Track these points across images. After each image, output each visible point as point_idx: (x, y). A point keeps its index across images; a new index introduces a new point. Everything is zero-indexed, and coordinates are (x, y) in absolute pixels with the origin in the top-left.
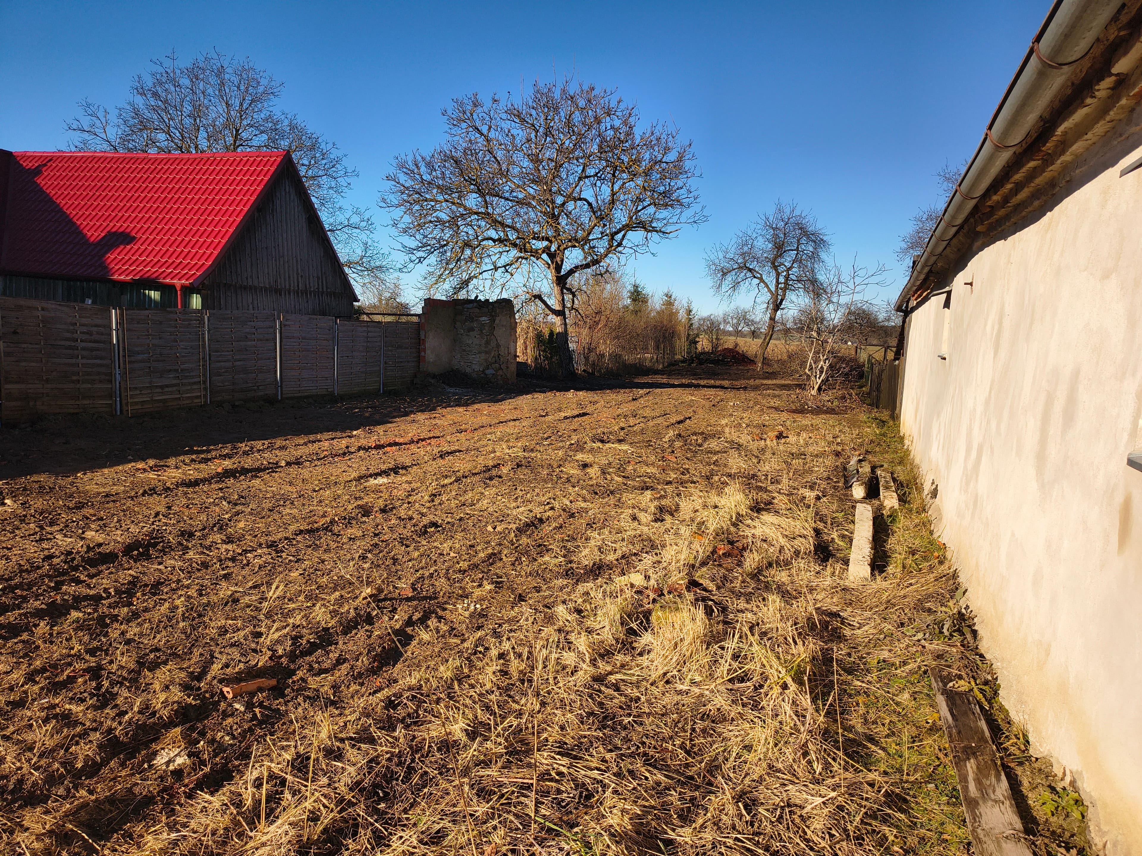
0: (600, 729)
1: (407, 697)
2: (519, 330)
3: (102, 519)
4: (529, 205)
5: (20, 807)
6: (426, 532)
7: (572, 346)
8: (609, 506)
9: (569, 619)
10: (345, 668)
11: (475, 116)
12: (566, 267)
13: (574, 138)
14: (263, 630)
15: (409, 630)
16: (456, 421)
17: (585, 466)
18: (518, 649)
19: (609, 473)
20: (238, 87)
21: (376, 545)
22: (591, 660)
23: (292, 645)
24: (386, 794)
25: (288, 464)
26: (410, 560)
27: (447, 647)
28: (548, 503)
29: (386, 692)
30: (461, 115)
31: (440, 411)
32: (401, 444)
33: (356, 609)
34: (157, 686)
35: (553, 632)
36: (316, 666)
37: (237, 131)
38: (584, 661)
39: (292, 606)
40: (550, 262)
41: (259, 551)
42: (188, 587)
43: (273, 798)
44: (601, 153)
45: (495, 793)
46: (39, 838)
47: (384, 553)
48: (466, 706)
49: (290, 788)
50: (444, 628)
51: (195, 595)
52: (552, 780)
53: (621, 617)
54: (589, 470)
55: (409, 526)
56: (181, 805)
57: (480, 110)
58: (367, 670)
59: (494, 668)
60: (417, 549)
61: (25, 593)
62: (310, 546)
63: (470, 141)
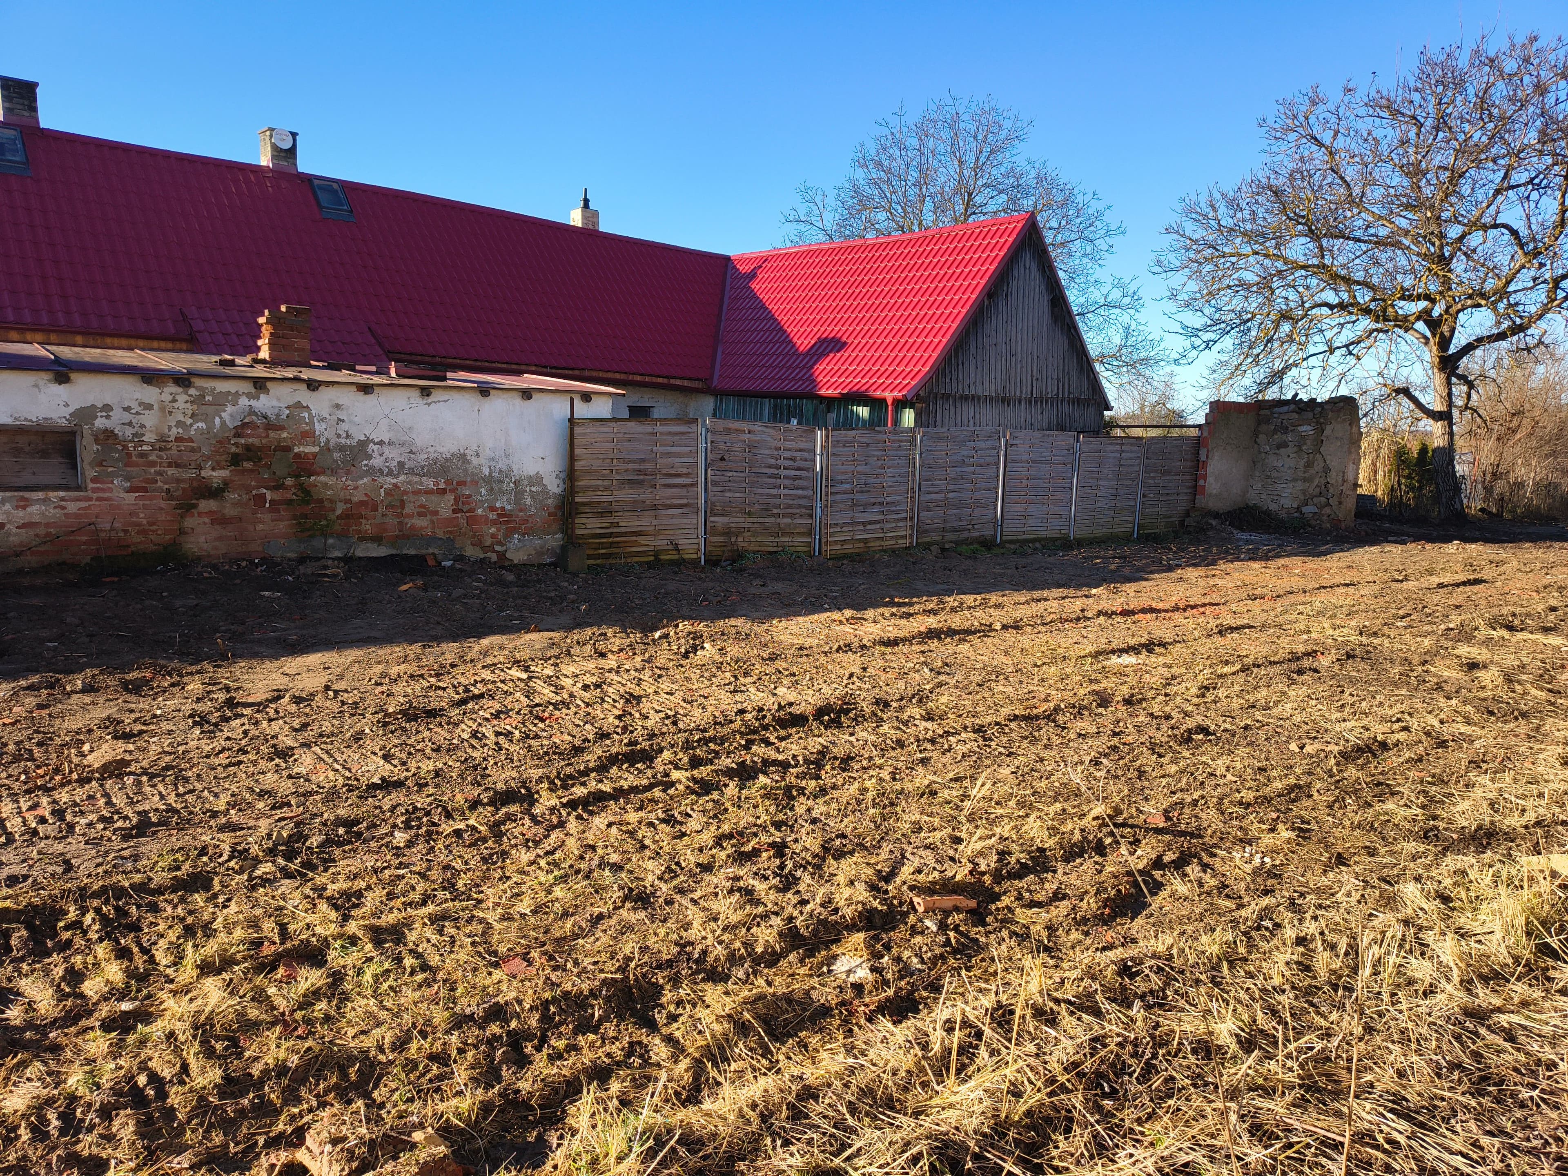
0: (1472, 1094)
1: (1151, 967)
2: (1364, 445)
3: (794, 675)
4: (1398, 245)
5: (703, 980)
6: (1190, 740)
7: (1461, 469)
8: (1516, 736)
9: (1426, 907)
10: (1064, 906)
11: (1312, 120)
12: (1460, 340)
13: (1491, 126)
14: (963, 835)
15: (1157, 874)
16: (1247, 581)
17: (1473, 666)
18: (1330, 937)
19: (1519, 682)
20: (975, 137)
21: (1114, 748)
22: (1462, 981)
23: (999, 860)
24: (1114, 1091)
25: (1005, 627)
26: (1164, 776)
27: (1212, 909)
28: (1399, 720)
29: (1119, 953)
30: (1289, 121)
31: (1223, 567)
32: (1159, 611)
33: (1082, 830)
34: (841, 879)
35: (1393, 922)
36: (1026, 895)
37: (970, 195)
38: (1449, 980)
39: (1000, 811)
40: (1428, 334)
41: (963, 735)
42: (880, 768)
43: (967, 1051)
44: (1544, 143)
45: (1278, 1138)
46: (719, 1018)
47: (1126, 760)
48: (1239, 1002)
49: (988, 1045)
50: (1211, 882)
51: (888, 778)
52: (1377, 1147)
53: (1527, 923)
54: (1480, 674)
55: (1164, 728)
56: (860, 1027)
57: (1321, 108)
58: (1095, 917)
59: (1288, 956)
60: (1174, 761)
61: (717, 748)
62: (1026, 738)
63: (1302, 159)
